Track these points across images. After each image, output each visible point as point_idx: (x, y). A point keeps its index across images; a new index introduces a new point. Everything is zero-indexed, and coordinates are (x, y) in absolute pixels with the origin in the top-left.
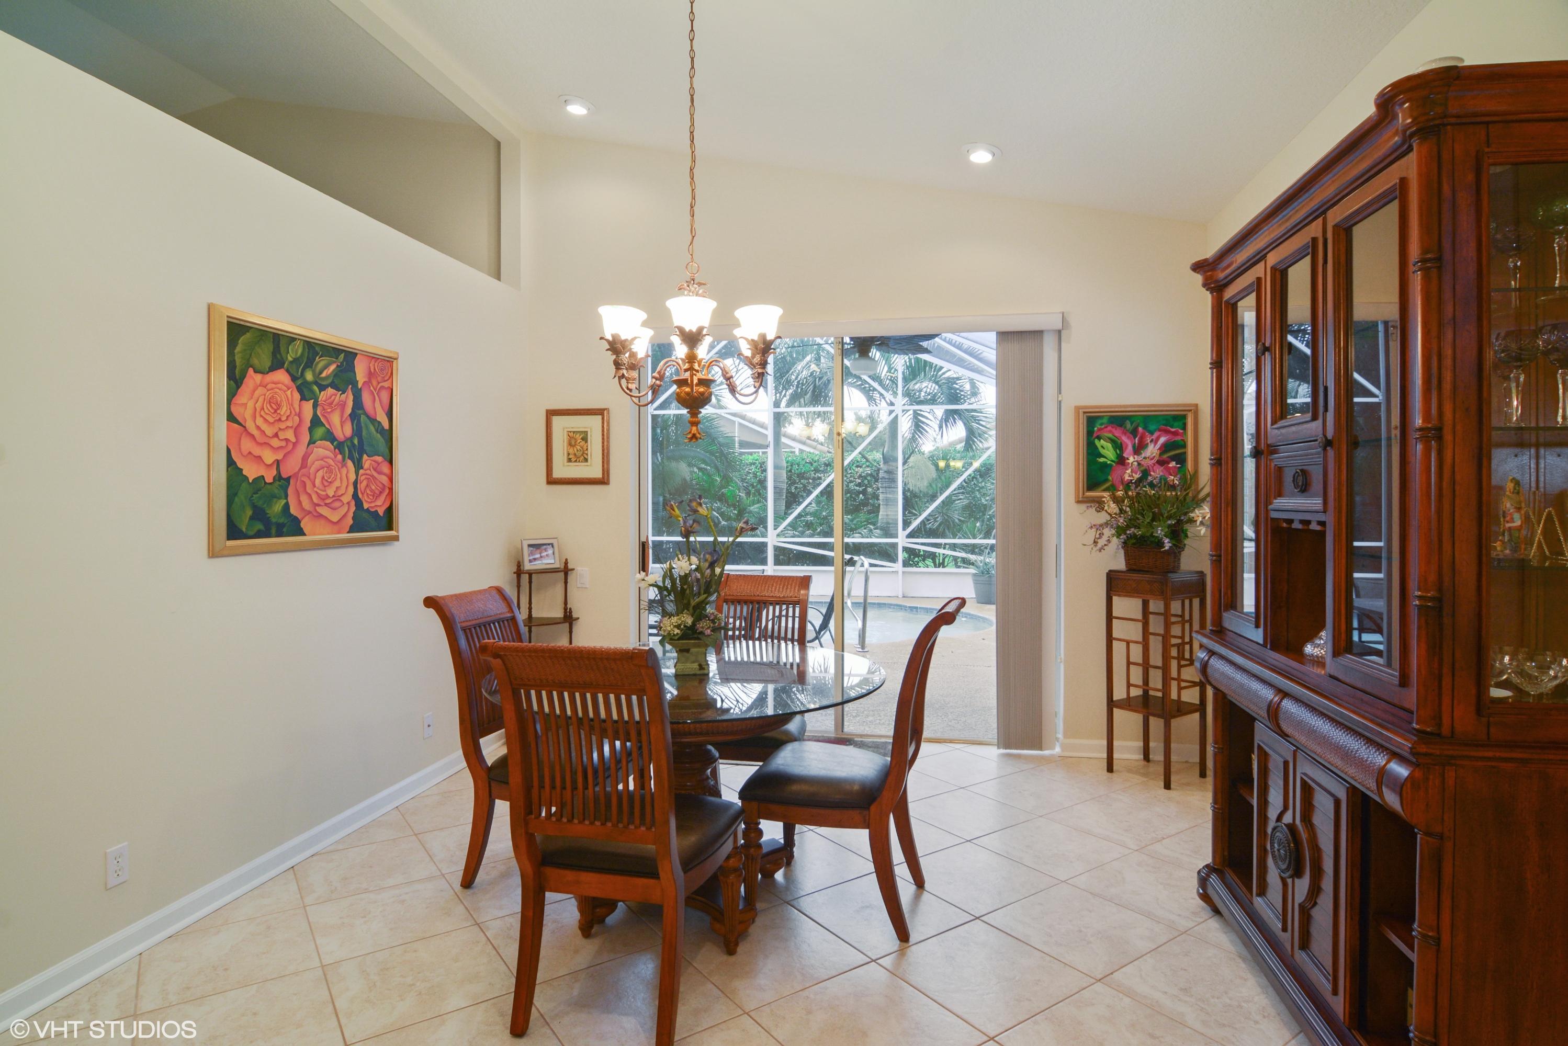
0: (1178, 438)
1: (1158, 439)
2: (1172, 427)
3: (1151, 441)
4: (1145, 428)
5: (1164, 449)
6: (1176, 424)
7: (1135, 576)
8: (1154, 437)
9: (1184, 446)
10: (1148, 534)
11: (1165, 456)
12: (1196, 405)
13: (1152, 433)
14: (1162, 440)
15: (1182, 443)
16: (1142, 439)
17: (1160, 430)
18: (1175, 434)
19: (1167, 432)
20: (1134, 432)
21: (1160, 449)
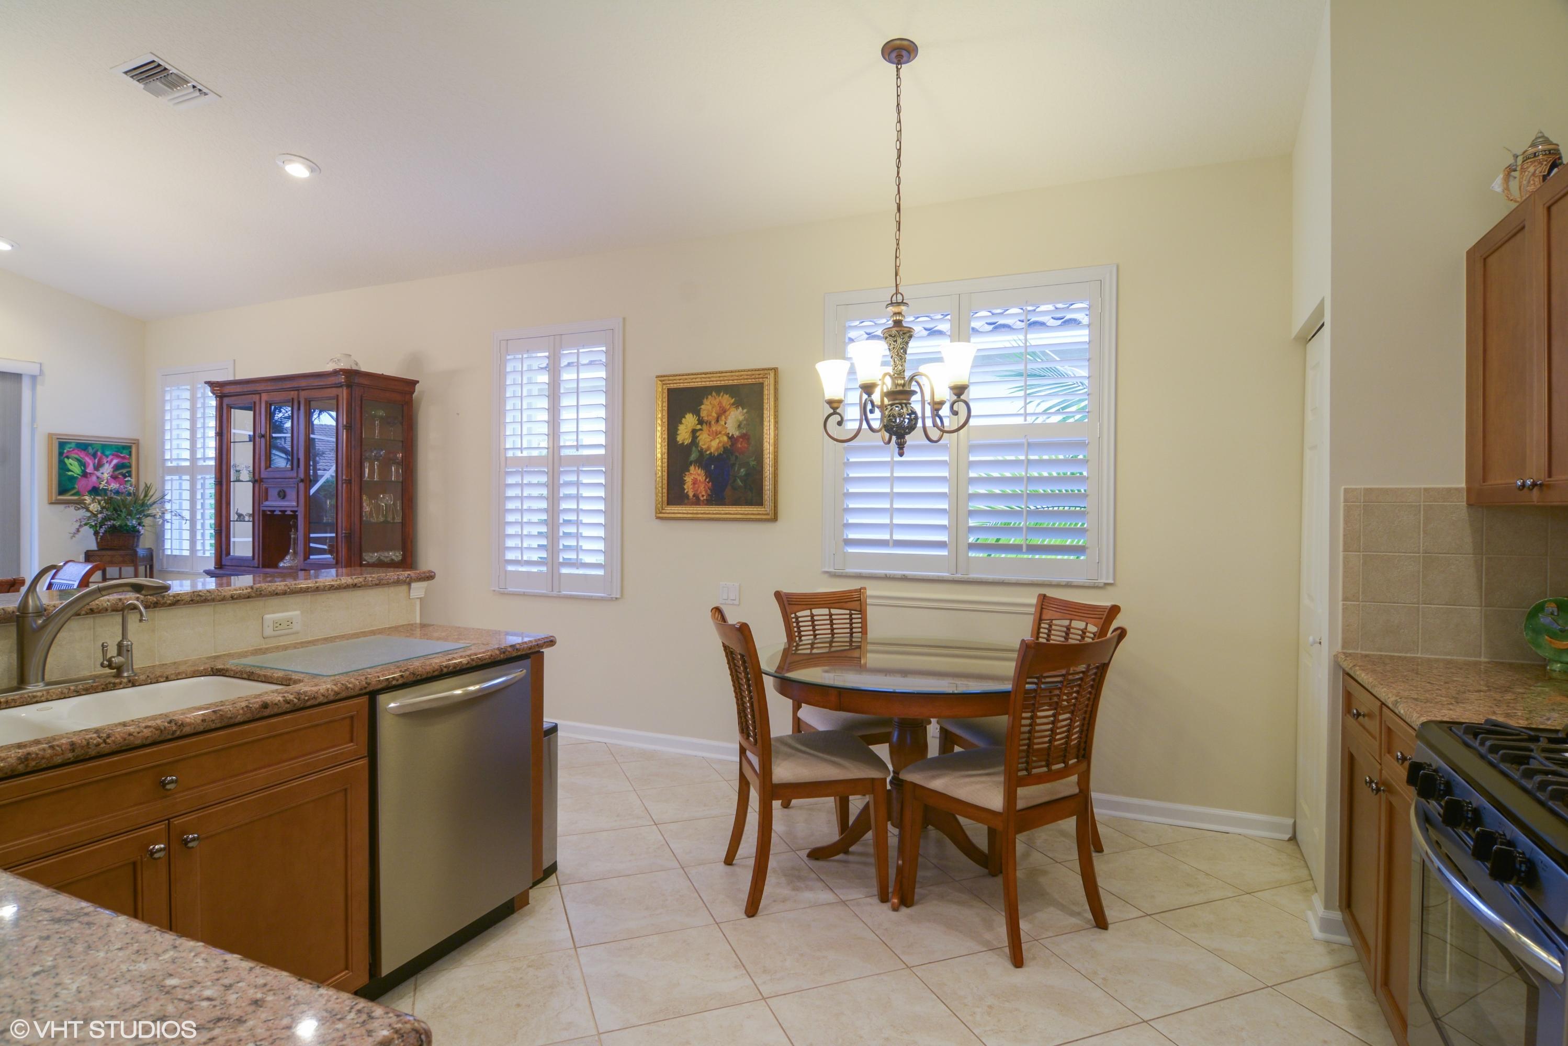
0: (126, 461)
1: (112, 460)
2: (121, 453)
3: (107, 462)
4: (103, 453)
5: (116, 468)
6: (124, 451)
7: (104, 552)
8: (109, 459)
9: (130, 467)
10: (123, 525)
11: (117, 473)
12: (138, 440)
13: (107, 457)
14: (115, 462)
15: (128, 464)
16: (100, 461)
17: (113, 455)
18: (124, 458)
19: (118, 456)
20: (94, 455)
21: (113, 468)
